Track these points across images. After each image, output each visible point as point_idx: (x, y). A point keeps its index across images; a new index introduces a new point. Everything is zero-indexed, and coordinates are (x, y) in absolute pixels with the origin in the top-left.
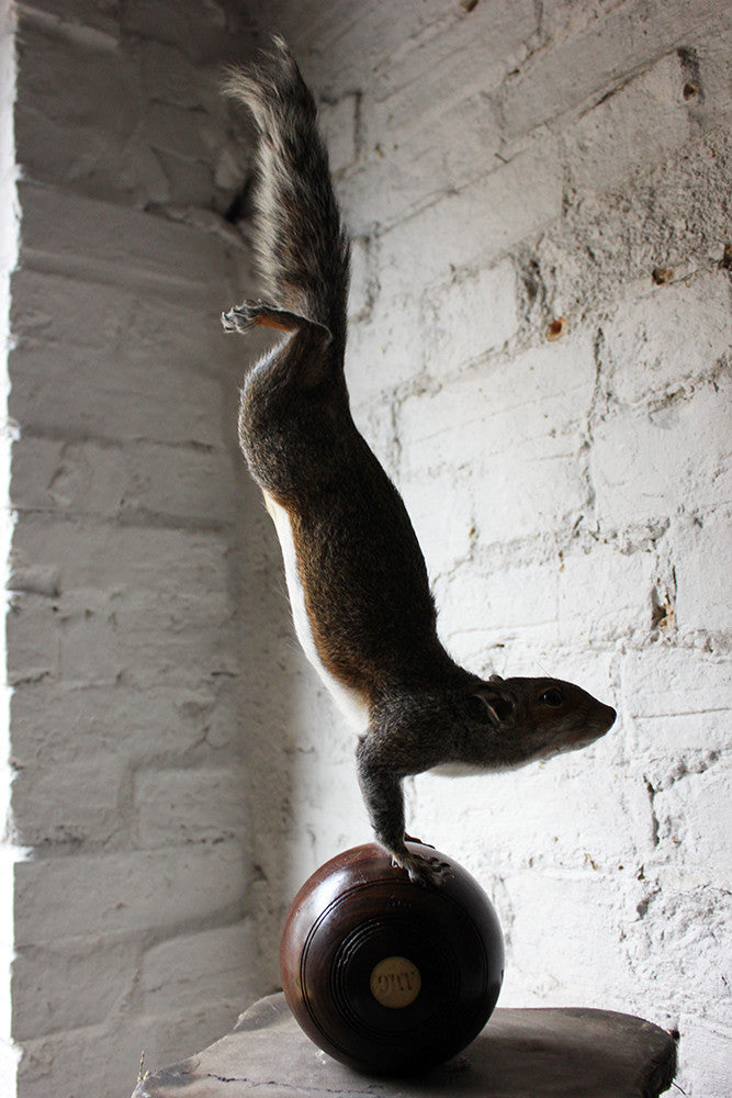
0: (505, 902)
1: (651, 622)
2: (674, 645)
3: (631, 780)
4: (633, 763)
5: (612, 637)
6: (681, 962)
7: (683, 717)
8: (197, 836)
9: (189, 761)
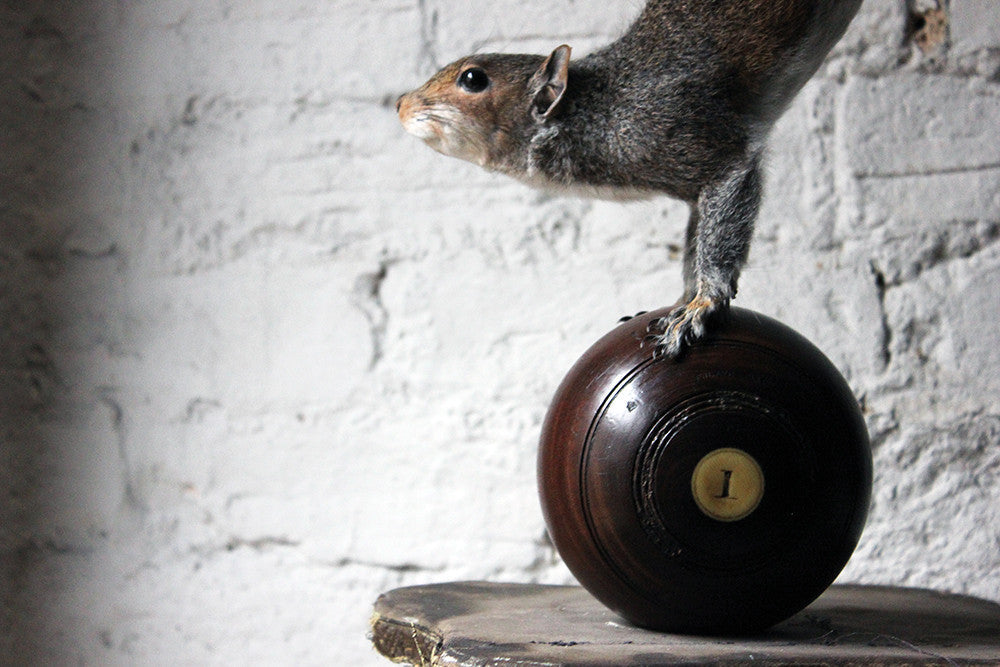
1: (901, 35)
2: (939, 71)
3: (847, 272)
4: (849, 247)
6: (925, 527)
7: (945, 177)
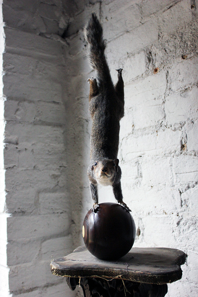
0: (142, 225)
1: (180, 149)
2: (187, 154)
3: (175, 190)
4: (176, 186)
5: (170, 153)
6: (188, 237)
7: (188, 173)
8: (56, 212)
9: (54, 191)
